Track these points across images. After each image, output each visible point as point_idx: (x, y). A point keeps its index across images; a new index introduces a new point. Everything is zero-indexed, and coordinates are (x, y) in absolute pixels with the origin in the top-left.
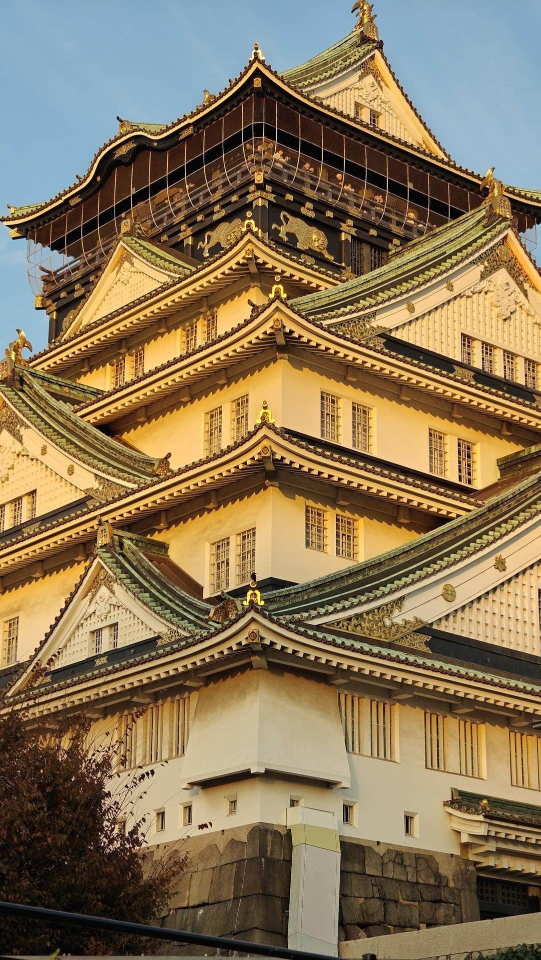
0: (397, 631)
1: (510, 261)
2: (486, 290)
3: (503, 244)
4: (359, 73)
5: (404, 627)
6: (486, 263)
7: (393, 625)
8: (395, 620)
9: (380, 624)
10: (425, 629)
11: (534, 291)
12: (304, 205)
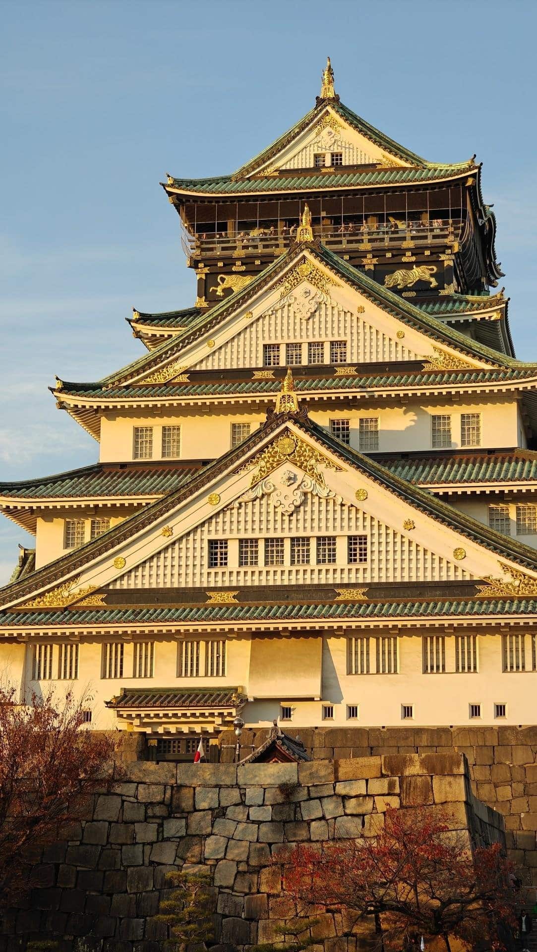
0: (74, 598)
1: (311, 273)
2: (287, 303)
3: (304, 263)
4: (316, 130)
5: (79, 594)
6: (287, 284)
7: (69, 595)
8: (72, 592)
9: (59, 597)
10: (99, 591)
11: (337, 288)
12: (235, 264)
